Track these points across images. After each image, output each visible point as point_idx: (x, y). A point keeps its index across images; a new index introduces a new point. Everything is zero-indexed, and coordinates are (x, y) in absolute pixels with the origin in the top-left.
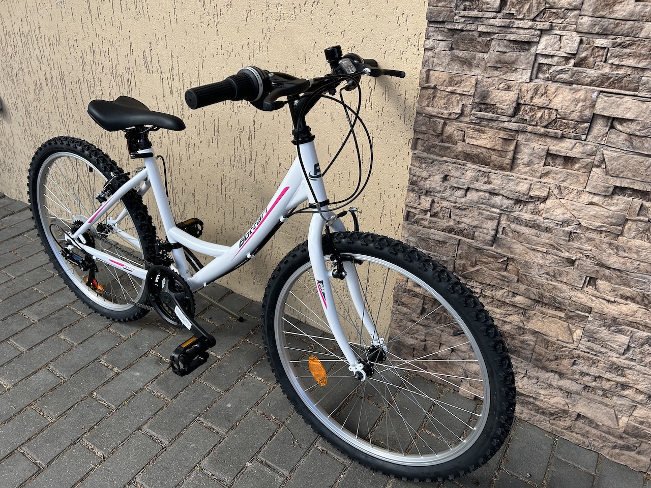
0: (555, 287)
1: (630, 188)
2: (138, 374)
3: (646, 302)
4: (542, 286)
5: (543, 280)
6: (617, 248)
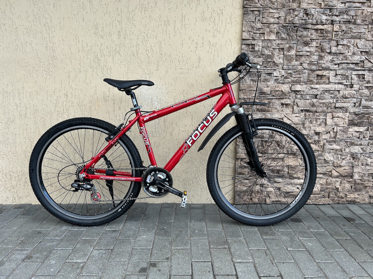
0: (291, 146)
1: (303, 110)
3: (315, 143)
4: (287, 147)
5: (287, 146)
6: (305, 128)
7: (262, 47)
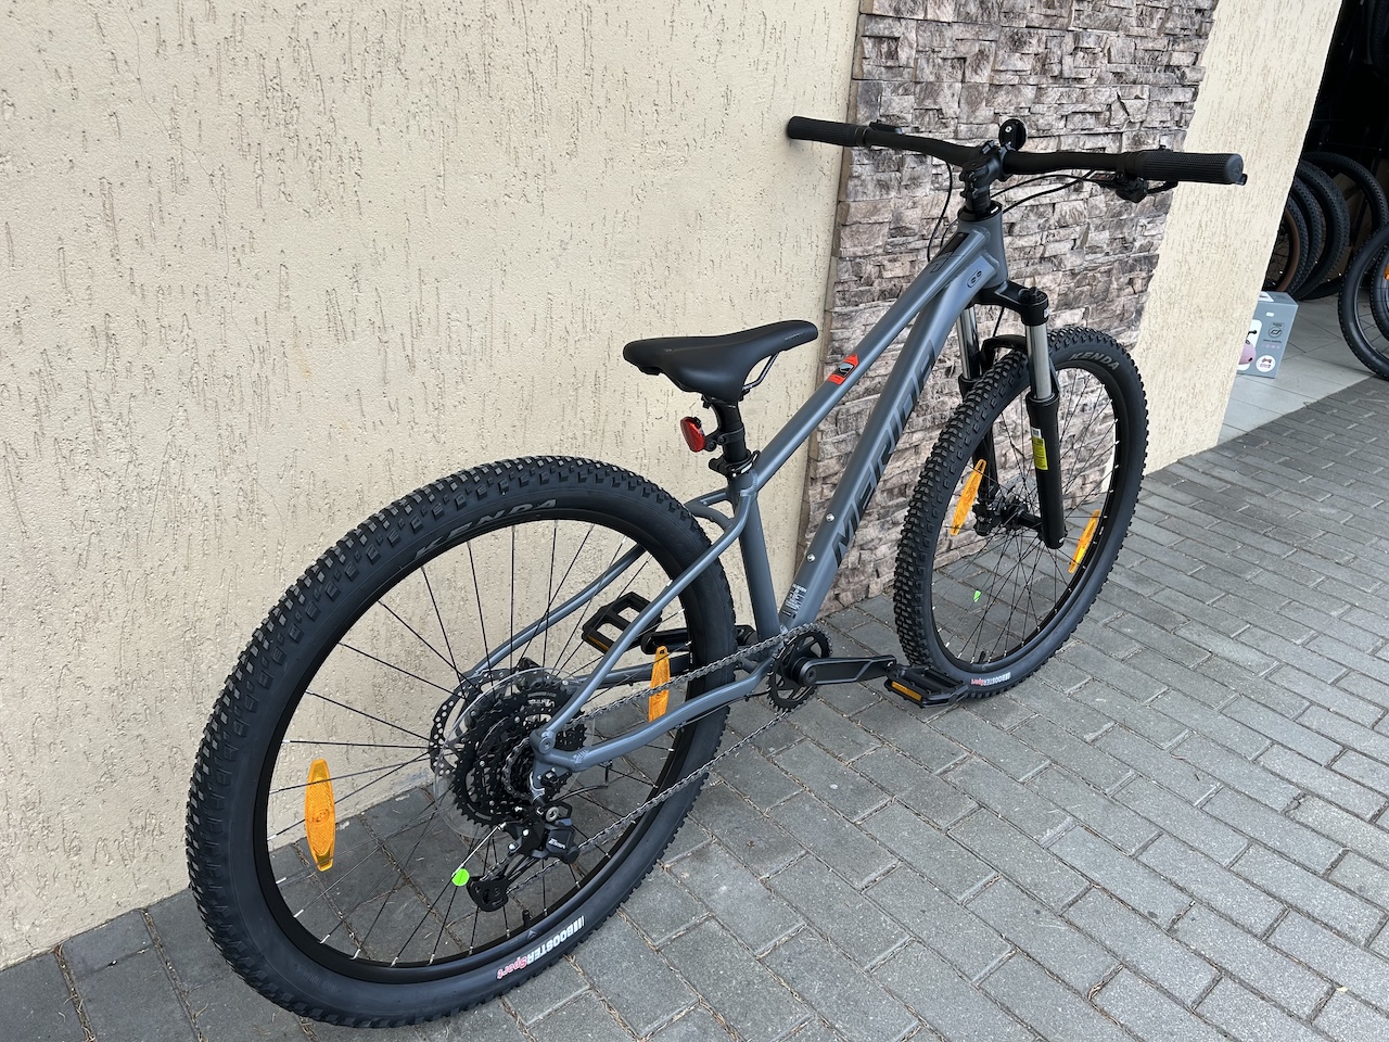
2: (724, 888)
7: (918, 51)
